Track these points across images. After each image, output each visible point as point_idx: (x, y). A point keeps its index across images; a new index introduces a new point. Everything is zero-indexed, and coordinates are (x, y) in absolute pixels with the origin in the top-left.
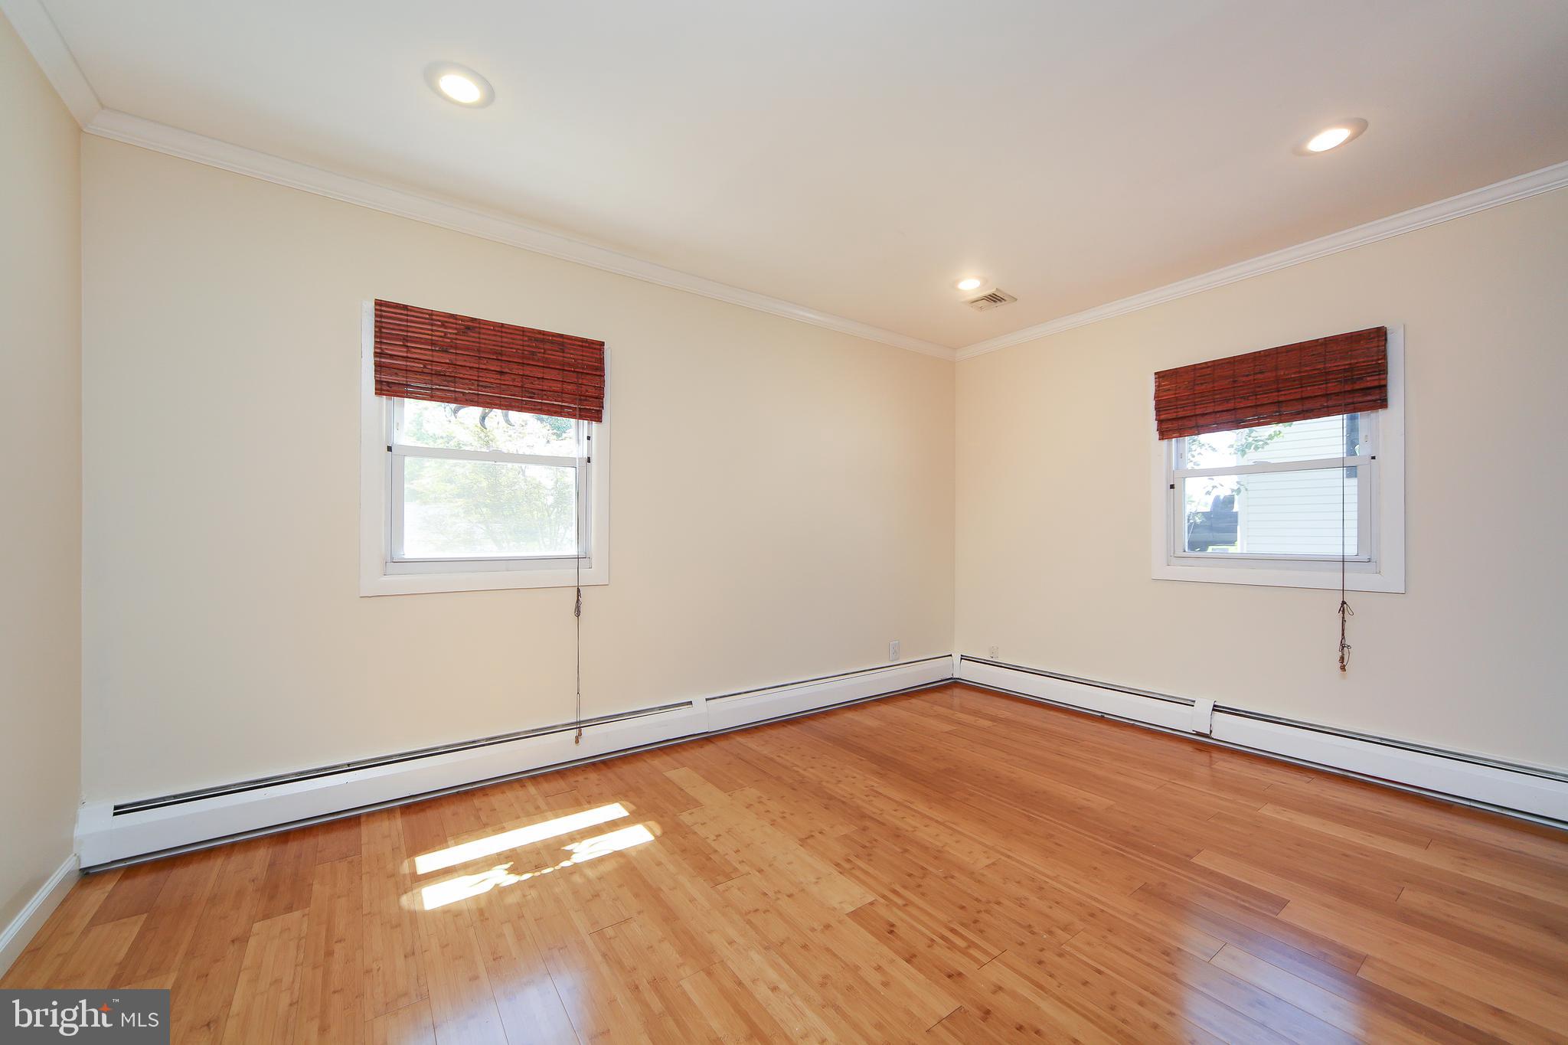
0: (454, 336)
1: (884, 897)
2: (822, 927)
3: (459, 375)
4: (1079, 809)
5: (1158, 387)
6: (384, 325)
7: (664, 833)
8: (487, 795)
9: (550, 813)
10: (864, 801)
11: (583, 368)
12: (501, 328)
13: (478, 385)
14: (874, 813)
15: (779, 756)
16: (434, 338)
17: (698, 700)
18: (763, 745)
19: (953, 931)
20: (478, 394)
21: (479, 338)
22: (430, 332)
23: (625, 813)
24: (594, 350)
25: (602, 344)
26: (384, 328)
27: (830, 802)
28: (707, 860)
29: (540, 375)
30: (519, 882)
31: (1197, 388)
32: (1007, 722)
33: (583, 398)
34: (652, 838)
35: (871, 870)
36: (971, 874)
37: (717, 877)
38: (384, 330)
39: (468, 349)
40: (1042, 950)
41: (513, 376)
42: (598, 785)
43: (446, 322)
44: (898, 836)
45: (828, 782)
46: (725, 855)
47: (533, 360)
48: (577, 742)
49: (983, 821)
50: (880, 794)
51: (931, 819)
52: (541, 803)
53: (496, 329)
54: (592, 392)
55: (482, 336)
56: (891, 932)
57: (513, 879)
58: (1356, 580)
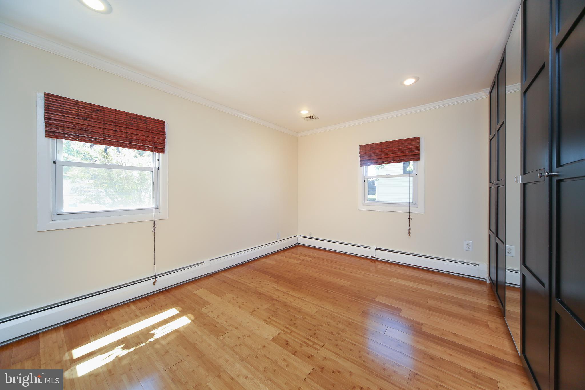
0: (91, 113)
1: (283, 330)
2: (262, 347)
3: (93, 131)
4: (342, 287)
5: (360, 150)
6: (50, 105)
7: (195, 318)
8: (110, 313)
9: (143, 317)
10: (272, 293)
11: (155, 131)
12: (116, 112)
13: (103, 136)
14: (276, 298)
15: (239, 279)
16: (79, 113)
17: (207, 261)
18: (233, 276)
19: (308, 339)
20: (104, 140)
21: (104, 115)
22: (77, 110)
23: (178, 312)
24: (161, 124)
25: (164, 122)
26: (50, 106)
27: (260, 295)
28: (214, 327)
29: (135, 133)
30: (128, 353)
31: (371, 151)
32: (316, 258)
33: (156, 143)
34: (190, 321)
35: (277, 321)
36: (311, 316)
37: (219, 334)
38: (49, 107)
39: (97, 119)
40: (337, 340)
41: (122, 133)
42: (164, 301)
43: (86, 106)
44: (286, 306)
45: (258, 288)
46: (221, 324)
47: (132, 126)
48: (154, 284)
49: (313, 295)
50: (278, 290)
51: (296, 297)
52: (138, 313)
53: (113, 112)
54: (160, 141)
55: (105, 114)
56: (287, 344)
57: (126, 352)
58: (413, 209)
